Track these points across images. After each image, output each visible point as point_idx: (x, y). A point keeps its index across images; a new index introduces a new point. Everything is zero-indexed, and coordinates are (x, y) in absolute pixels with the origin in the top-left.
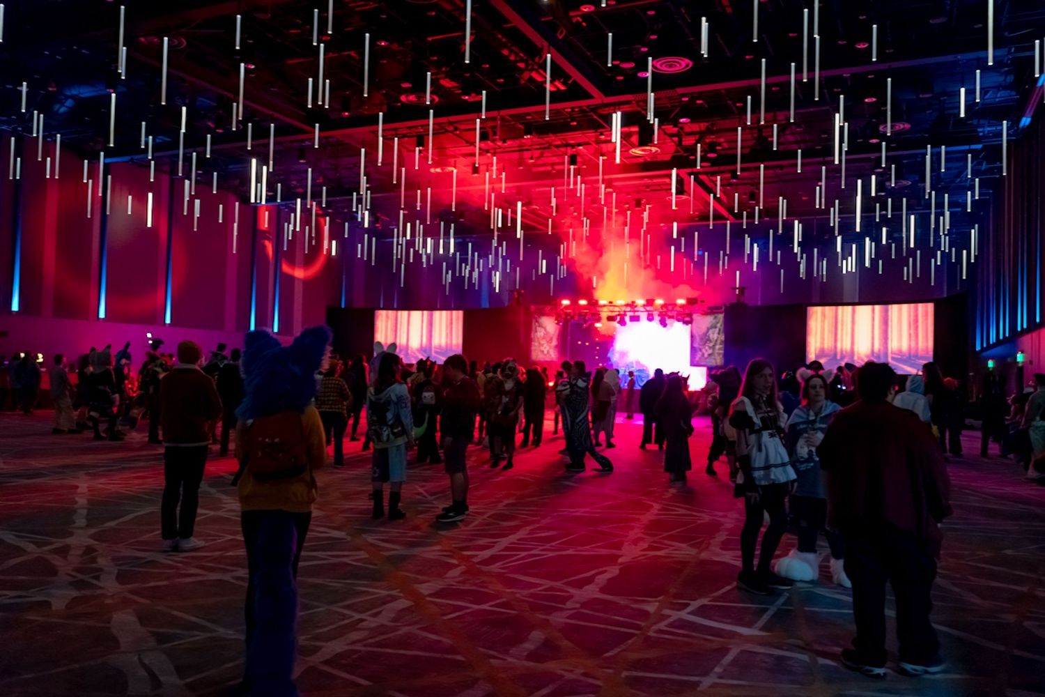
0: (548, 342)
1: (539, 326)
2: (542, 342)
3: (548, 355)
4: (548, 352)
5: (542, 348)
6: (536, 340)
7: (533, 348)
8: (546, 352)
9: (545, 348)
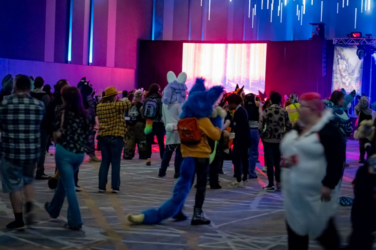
0: (349, 74)
1: (342, 58)
2: (344, 74)
3: (350, 87)
4: (350, 84)
5: (344, 80)
6: (338, 71)
7: (334, 80)
8: (347, 84)
9: (347, 80)
